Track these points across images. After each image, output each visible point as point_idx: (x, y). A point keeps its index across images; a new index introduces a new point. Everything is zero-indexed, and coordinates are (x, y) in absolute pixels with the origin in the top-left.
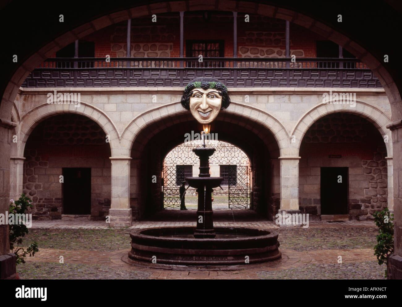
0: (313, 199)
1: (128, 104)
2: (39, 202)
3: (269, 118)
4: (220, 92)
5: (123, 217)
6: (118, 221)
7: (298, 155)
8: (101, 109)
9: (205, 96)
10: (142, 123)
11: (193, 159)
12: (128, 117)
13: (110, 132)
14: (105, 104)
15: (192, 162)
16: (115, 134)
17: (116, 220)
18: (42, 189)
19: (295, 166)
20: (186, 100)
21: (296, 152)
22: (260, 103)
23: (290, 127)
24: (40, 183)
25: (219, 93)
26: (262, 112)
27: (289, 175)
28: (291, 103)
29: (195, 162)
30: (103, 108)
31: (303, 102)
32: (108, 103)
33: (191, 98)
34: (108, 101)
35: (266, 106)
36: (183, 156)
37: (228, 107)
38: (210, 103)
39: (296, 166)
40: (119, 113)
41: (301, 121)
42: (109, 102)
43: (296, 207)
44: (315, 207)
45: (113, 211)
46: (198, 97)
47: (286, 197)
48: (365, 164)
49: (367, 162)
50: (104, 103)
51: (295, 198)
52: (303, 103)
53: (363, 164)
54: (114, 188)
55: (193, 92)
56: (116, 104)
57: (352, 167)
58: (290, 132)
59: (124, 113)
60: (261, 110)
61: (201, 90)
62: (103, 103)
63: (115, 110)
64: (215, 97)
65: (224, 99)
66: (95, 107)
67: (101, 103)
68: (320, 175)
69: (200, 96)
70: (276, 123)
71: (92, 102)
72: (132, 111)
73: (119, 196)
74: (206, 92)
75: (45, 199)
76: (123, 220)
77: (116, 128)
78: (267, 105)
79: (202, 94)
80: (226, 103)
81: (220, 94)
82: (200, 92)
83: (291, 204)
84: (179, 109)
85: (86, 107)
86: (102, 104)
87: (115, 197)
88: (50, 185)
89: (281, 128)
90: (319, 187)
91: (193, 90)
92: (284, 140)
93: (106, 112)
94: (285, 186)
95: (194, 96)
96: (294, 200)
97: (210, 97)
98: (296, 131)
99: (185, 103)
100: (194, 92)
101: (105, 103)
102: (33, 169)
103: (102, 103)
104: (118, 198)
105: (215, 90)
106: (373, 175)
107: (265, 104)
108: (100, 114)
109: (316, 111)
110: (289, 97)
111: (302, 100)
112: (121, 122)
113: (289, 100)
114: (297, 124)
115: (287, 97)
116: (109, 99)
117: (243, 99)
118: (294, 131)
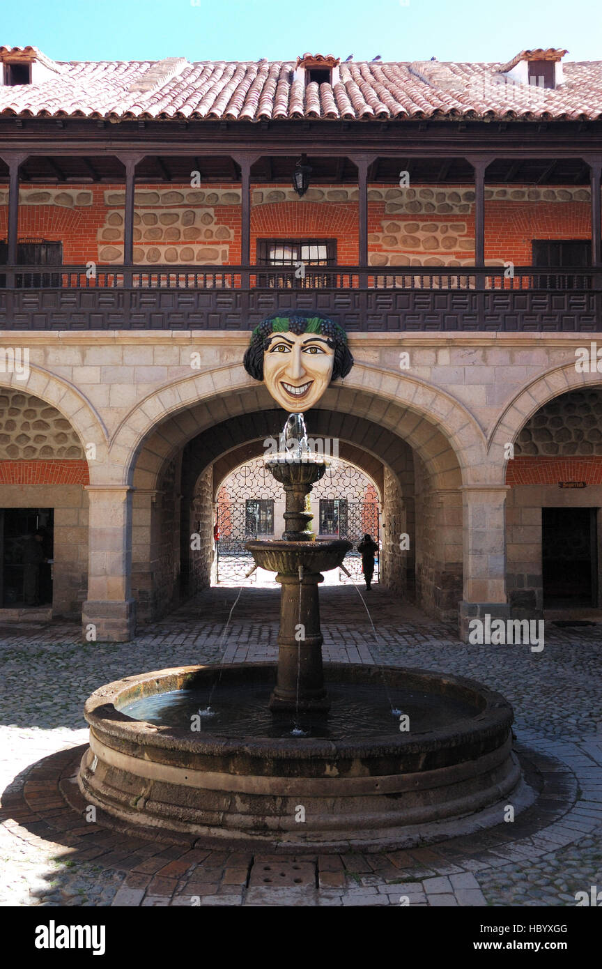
0: (526, 575)
1: (126, 367)
4: (331, 340)
5: (115, 620)
6: (102, 629)
7: (504, 481)
9: (296, 348)
10: (156, 410)
11: (274, 490)
12: (125, 395)
13: (85, 429)
14: (74, 368)
15: (272, 495)
19: (498, 507)
21: (500, 474)
22: (418, 365)
23: (486, 418)
25: (328, 342)
26: (424, 387)
27: (484, 526)
28: (487, 365)
29: (277, 495)
30: (68, 377)
31: (515, 363)
32: (83, 366)
33: (266, 354)
34: (83, 360)
35: (431, 372)
36: (255, 483)
37: (348, 376)
38: (308, 366)
39: (500, 505)
40: (107, 388)
41: (511, 405)
42: (85, 363)
43: (499, 596)
44: (531, 593)
45: (93, 604)
46: (282, 351)
47: (477, 574)
50: (73, 366)
51: (496, 577)
52: (515, 365)
54: (94, 555)
55: (271, 340)
56: (99, 368)
58: (485, 430)
59: (117, 387)
60: (421, 381)
61: (289, 335)
62: (70, 366)
63: (99, 381)
64: (318, 351)
65: (338, 357)
67: (65, 366)
68: (541, 524)
69: (286, 350)
71: (45, 364)
72: (135, 382)
73: (106, 574)
74: (299, 340)
76: (114, 626)
77: (100, 421)
78: (433, 369)
79: (291, 344)
80: (342, 365)
81: (330, 344)
82: (286, 341)
83: (489, 590)
84: (240, 378)
85: (34, 374)
86: (67, 367)
87: (98, 574)
90: (540, 549)
91: (271, 336)
92: (473, 448)
93: (78, 385)
94: (476, 550)
95: (272, 351)
96: (495, 581)
97: (309, 351)
98: (500, 427)
99: (254, 365)
100: (274, 341)
101: (75, 366)
103: (67, 365)
104: (103, 577)
105: (319, 336)
107: (429, 369)
109: (543, 382)
110: (484, 353)
111: (512, 360)
112: (110, 408)
113: (485, 359)
114: (501, 413)
115: (480, 353)
116: (84, 356)
117: (381, 358)
118: (496, 428)
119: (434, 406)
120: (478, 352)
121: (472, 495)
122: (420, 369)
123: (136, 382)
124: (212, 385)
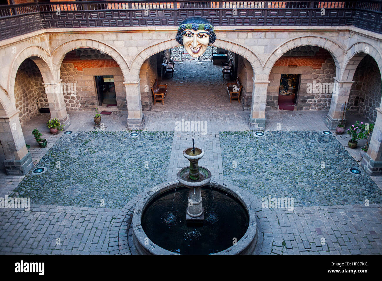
0: (273, 96)
1: (133, 41)
2: (81, 99)
3: (247, 52)
4: (208, 32)
5: (138, 124)
6: (134, 127)
7: (268, 80)
8: (112, 45)
9: (195, 36)
10: (146, 56)
12: (133, 51)
13: (121, 63)
14: (114, 41)
16: (125, 65)
17: (133, 126)
18: (81, 91)
19: (265, 88)
20: (180, 38)
22: (240, 39)
23: (264, 58)
24: (80, 87)
26: (242, 46)
27: (260, 95)
28: (266, 38)
30: (113, 45)
33: (184, 36)
38: (200, 42)
40: (127, 48)
41: (273, 53)
42: (118, 39)
43: (262, 116)
45: (130, 120)
46: (190, 36)
47: (256, 110)
48: (314, 72)
49: (316, 70)
51: (262, 110)
53: (313, 72)
56: (123, 41)
57: (304, 74)
58: (263, 62)
59: (130, 48)
60: (241, 45)
61: (192, 31)
63: (123, 46)
65: (211, 37)
66: (106, 44)
69: (191, 36)
70: (253, 56)
71: (103, 40)
73: (133, 110)
74: (196, 33)
75: (85, 97)
76: (138, 126)
77: (126, 61)
78: (246, 40)
79: (193, 34)
81: (208, 34)
82: (191, 33)
83: (259, 114)
84: (175, 44)
85: (100, 43)
86: (112, 41)
87: (131, 110)
88: (87, 88)
89: (257, 59)
91: (186, 31)
92: (258, 68)
93: (116, 48)
94: (256, 102)
95: (186, 36)
96: (262, 112)
97: (200, 37)
99: (180, 40)
100: (187, 33)
102: (73, 77)
105: (204, 31)
106: (319, 80)
107: (244, 40)
108: (111, 49)
109: (286, 45)
110: (265, 34)
111: (275, 37)
112: (129, 56)
113: (265, 36)
114: (269, 56)
115: (264, 34)
116: (117, 37)
117: (227, 36)
118: (267, 62)
119: (245, 54)
120: (263, 33)
121: (256, 85)
122: (241, 40)
123: (137, 46)
124: (165, 47)
